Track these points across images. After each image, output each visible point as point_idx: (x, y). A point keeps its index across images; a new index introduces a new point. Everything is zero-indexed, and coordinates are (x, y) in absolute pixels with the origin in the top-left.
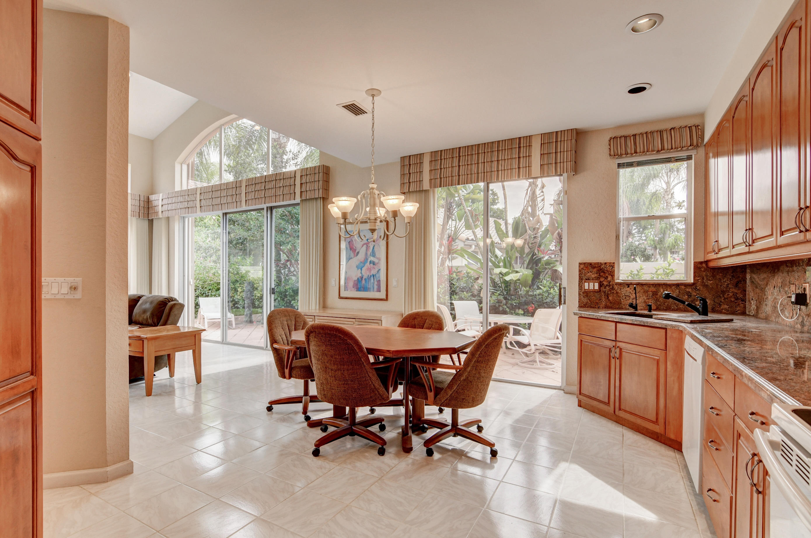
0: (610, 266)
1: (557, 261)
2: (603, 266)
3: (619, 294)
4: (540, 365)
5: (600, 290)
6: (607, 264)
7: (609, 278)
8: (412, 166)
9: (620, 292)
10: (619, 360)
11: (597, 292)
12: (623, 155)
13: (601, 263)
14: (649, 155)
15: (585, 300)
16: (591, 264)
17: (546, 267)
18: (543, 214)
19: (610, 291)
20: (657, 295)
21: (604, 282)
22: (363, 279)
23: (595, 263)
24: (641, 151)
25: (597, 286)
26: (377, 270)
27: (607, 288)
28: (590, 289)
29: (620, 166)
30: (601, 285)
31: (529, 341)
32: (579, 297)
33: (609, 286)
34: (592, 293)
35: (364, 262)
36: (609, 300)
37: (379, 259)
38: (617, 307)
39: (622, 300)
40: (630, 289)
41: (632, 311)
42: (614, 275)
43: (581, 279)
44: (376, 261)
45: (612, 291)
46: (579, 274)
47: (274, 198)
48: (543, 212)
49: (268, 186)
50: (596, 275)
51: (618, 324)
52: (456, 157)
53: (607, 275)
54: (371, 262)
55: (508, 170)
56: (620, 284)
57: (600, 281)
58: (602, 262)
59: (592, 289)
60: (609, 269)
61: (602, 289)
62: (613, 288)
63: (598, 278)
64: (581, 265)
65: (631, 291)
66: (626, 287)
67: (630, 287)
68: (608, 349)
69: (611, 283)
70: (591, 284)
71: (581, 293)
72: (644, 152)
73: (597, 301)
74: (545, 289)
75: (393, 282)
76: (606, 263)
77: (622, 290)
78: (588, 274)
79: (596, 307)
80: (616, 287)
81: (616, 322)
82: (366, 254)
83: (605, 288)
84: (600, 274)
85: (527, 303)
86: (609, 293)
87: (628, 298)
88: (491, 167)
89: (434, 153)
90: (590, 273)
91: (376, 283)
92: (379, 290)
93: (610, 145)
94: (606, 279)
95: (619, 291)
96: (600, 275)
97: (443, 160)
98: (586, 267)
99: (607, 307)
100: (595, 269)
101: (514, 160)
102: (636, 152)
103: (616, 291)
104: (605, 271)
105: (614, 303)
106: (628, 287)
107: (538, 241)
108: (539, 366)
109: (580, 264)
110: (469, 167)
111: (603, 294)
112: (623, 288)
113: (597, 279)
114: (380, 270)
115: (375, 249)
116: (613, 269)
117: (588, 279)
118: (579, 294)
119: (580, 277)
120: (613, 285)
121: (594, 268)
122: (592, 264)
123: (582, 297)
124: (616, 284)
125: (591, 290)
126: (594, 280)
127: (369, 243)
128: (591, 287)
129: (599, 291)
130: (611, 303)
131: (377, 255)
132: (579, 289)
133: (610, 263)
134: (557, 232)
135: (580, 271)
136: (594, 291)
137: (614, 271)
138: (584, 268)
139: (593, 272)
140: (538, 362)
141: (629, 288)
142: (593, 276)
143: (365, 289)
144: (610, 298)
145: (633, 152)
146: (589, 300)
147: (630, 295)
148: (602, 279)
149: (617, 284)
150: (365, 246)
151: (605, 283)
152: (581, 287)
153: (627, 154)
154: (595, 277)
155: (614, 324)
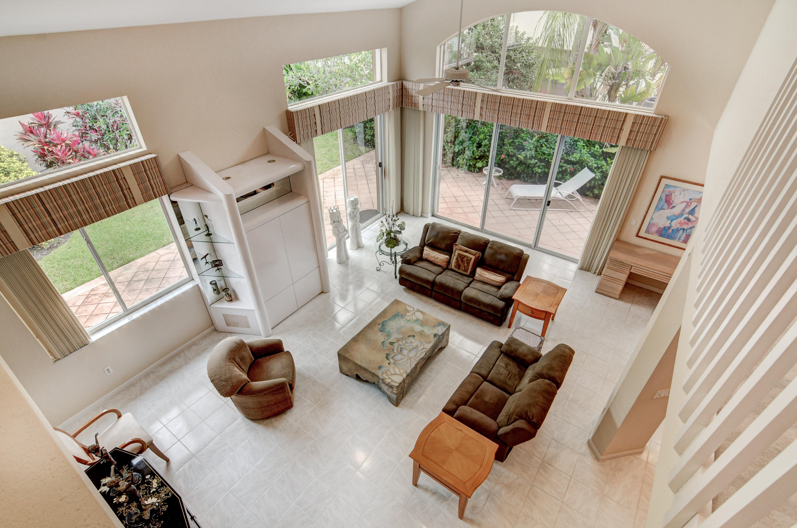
26: (690, 226)
35: (678, 216)
44: (692, 218)
54: (686, 219)
91: (684, 236)
92: (685, 242)
115: (696, 209)
127: (691, 202)
131: (696, 215)
143: (669, 237)
150: (685, 203)
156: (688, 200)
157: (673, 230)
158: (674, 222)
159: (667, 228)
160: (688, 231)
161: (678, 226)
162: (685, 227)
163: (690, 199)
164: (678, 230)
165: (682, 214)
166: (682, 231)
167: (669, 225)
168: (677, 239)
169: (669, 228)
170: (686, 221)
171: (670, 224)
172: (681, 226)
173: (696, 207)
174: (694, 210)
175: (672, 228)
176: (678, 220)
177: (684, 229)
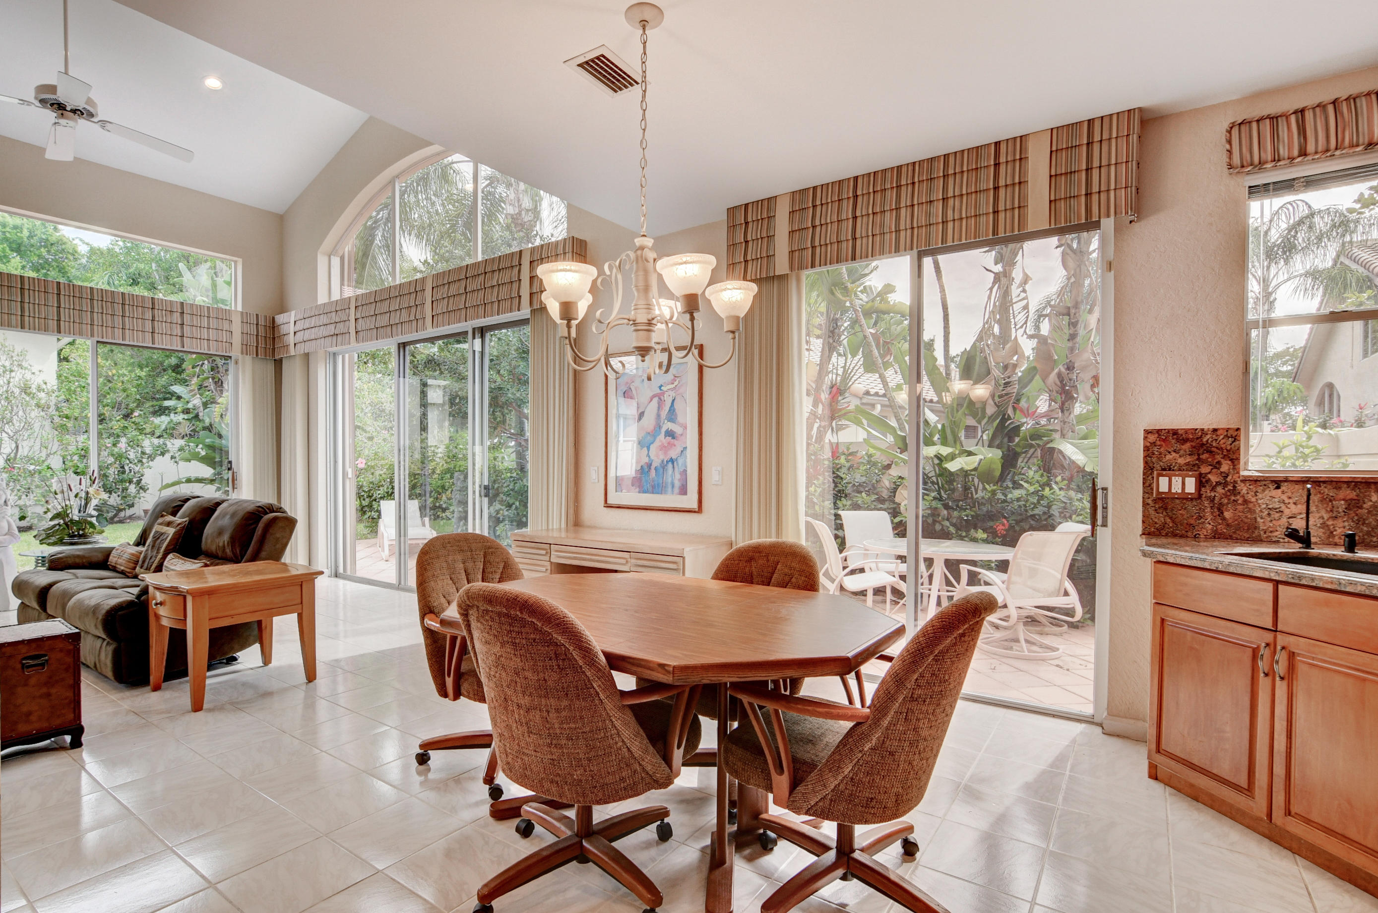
0: (1226, 436)
1: (1055, 431)
2: (1208, 437)
3: (1251, 505)
4: (1029, 651)
5: (1200, 496)
6: (1219, 432)
7: (1225, 467)
8: (750, 225)
9: (1253, 500)
10: (1285, 683)
11: (1192, 499)
12: (1266, 162)
13: (1202, 430)
14: (1342, 156)
15: (1160, 519)
16: (1175, 432)
17: (1033, 442)
18: (1025, 336)
19: (1226, 496)
20: (1361, 508)
21: (1209, 476)
22: (653, 467)
23: (1186, 431)
24: (1320, 149)
25: (1191, 485)
26: (679, 449)
27: (1219, 489)
28: (1173, 491)
29: (1253, 191)
30: (1201, 482)
31: (1004, 599)
32: (1144, 512)
33: (1225, 484)
34: (1178, 501)
35: (654, 434)
36: (1224, 519)
37: (685, 428)
38: (1247, 535)
39: (1259, 519)
40: (1283, 492)
41: (1295, 548)
42: (1238, 459)
43: (1148, 469)
44: (677, 429)
45: (1233, 498)
46: (1145, 457)
47: (481, 310)
48: (1025, 332)
49: (473, 285)
50: (1188, 459)
51: (1281, 587)
52: (848, 198)
53: (1218, 458)
54: (670, 434)
55: (969, 220)
56: (1255, 481)
57: (1200, 474)
58: (1206, 427)
59: (1180, 491)
60: (1226, 443)
61: (1207, 492)
62: (1234, 491)
63: (1194, 465)
64: (1149, 436)
65: (1284, 497)
66: (1272, 486)
67: (1283, 488)
68: (1249, 652)
69: (1228, 479)
70: (1177, 482)
71: (1150, 501)
72: (1327, 150)
73: (1192, 522)
74: (1032, 489)
75: (712, 476)
76: (1215, 430)
77: (1260, 496)
78: (1169, 457)
79: (1189, 534)
80: (1243, 488)
81: (1277, 583)
82: (658, 416)
83: (1213, 489)
84: (1199, 455)
85: (991, 516)
86: (1225, 501)
87: (1278, 515)
88: (929, 215)
89: (799, 195)
90: (1174, 454)
91: (678, 476)
92: (683, 491)
93: (1229, 142)
94: (1215, 468)
95: (1249, 497)
96: (1199, 459)
97: (819, 208)
98: (1164, 440)
99: (1217, 536)
100: (1187, 446)
101: (983, 196)
102: (1303, 153)
103: (1243, 496)
104: (1213, 449)
105: (1238, 528)
106: (1278, 488)
107: (1015, 390)
108: (1026, 653)
109: (1147, 432)
110: (878, 218)
111: (1206, 503)
112: (1264, 491)
113: (1191, 467)
114: (685, 448)
115: (676, 405)
116: (1237, 443)
117: (1168, 470)
118: (1145, 505)
119: (1146, 463)
120: (1235, 482)
121: (1185, 441)
122: (1180, 432)
123: (1152, 512)
124: (1242, 481)
125: (1176, 493)
126: (1183, 470)
127: (663, 393)
128: (1177, 488)
129: (1196, 496)
130: (1228, 525)
131: (680, 419)
132: (1144, 492)
133: (1228, 430)
134: (1056, 371)
135: (1146, 449)
136: (1184, 498)
137: (1239, 449)
138: (1158, 443)
139: (1182, 452)
140: (1023, 642)
141: (1279, 491)
142: (1181, 461)
143: (657, 488)
144: (1227, 515)
145: (1296, 153)
146: (1171, 518)
147: (1283, 507)
148: (1205, 469)
149: (1245, 480)
150: (656, 400)
151: (1214, 478)
152: (1148, 487)
153: (1279, 160)
154: (1187, 464)
155: (1270, 587)
156: (658, 391)
157: (656, 469)
158: (653, 448)
159: (646, 467)
160: (680, 461)
161: (662, 457)
162: (673, 454)
163: (660, 387)
164: (664, 466)
165: (659, 426)
166: (670, 465)
167: (646, 460)
168: (670, 489)
169: (649, 465)
170: (669, 439)
171: (648, 456)
172: (665, 453)
173: (673, 401)
174: (674, 410)
175: (654, 465)
176: (657, 443)
177: (672, 461)
